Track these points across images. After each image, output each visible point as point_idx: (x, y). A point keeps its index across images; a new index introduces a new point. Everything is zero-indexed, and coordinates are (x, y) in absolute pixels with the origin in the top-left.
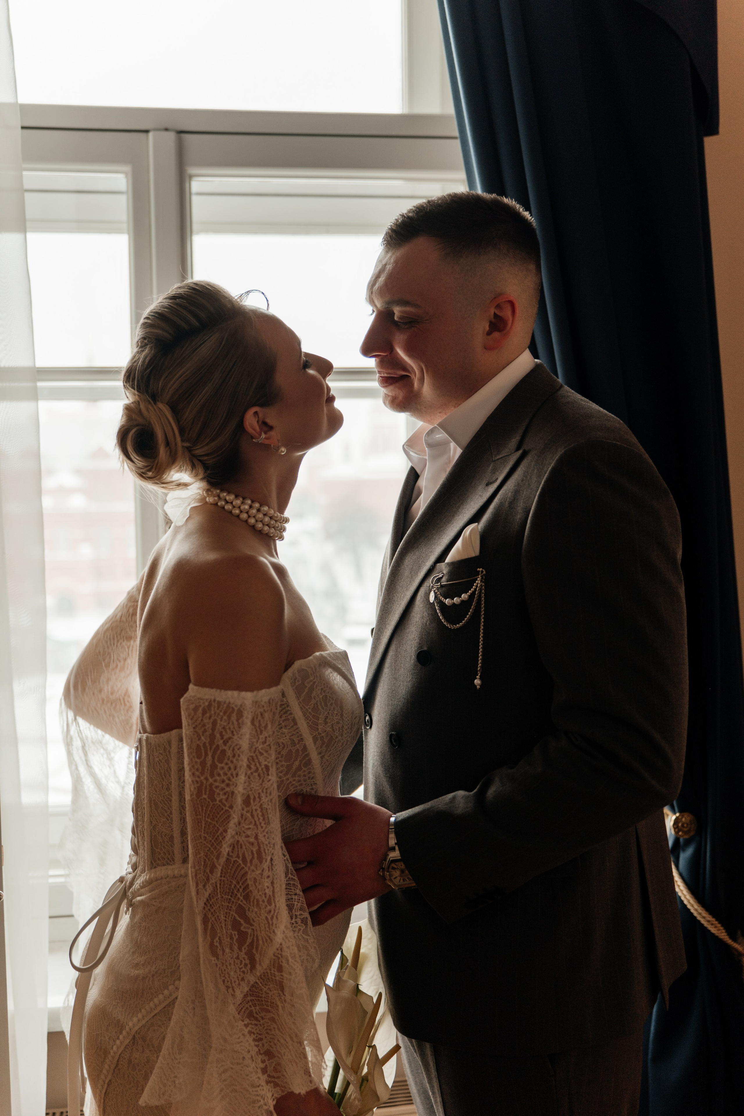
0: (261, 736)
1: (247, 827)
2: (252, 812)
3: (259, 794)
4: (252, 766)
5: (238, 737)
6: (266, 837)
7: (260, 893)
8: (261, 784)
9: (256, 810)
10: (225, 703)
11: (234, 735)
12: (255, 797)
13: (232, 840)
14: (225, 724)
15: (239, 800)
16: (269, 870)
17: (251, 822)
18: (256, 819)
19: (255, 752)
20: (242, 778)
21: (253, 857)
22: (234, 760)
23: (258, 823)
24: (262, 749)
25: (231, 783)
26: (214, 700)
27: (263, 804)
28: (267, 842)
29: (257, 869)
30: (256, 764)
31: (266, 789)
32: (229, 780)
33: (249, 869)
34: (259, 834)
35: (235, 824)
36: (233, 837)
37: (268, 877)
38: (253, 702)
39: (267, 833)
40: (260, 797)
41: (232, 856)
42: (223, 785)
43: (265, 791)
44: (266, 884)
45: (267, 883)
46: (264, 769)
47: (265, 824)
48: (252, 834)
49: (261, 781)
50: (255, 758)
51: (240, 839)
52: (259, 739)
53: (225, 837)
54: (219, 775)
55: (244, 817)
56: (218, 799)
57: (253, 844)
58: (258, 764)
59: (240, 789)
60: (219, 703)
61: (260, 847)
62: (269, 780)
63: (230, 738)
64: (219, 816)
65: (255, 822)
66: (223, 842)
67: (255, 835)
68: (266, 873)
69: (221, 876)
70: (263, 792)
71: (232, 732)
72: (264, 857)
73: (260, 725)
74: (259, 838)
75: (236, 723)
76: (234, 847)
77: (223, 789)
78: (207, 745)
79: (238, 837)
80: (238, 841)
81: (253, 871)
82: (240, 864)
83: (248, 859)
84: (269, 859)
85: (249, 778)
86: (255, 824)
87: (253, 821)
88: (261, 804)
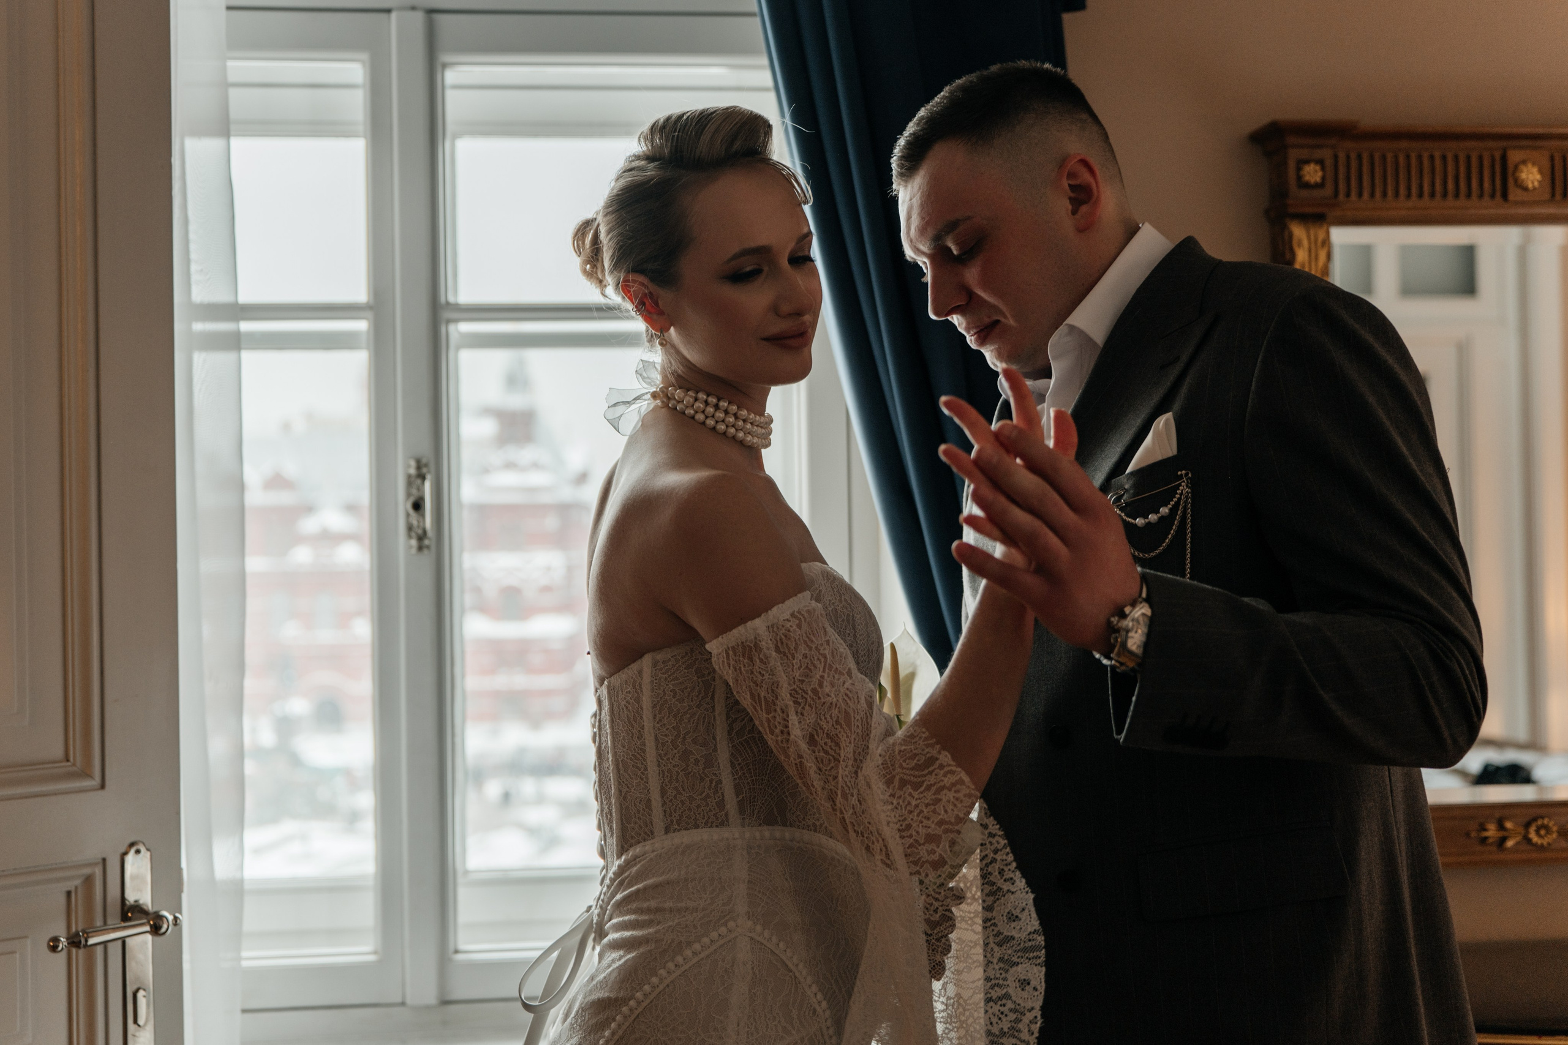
0: (794, 662)
2: (823, 749)
9: (826, 744)
14: (750, 668)
17: (829, 760)
18: (832, 753)
19: (795, 682)
20: (795, 719)
22: (780, 704)
24: (799, 676)
27: (829, 732)
30: (802, 696)
31: (825, 715)
32: (785, 729)
43: (824, 718)
46: (813, 695)
49: (815, 709)
50: (798, 689)
52: (793, 666)
55: (819, 759)
58: (804, 694)
60: (733, 648)
62: (824, 703)
63: (763, 682)
65: (833, 756)
70: (821, 720)
71: (763, 673)
73: (788, 649)
75: (761, 661)
85: (803, 714)
87: (831, 758)
88: (827, 734)
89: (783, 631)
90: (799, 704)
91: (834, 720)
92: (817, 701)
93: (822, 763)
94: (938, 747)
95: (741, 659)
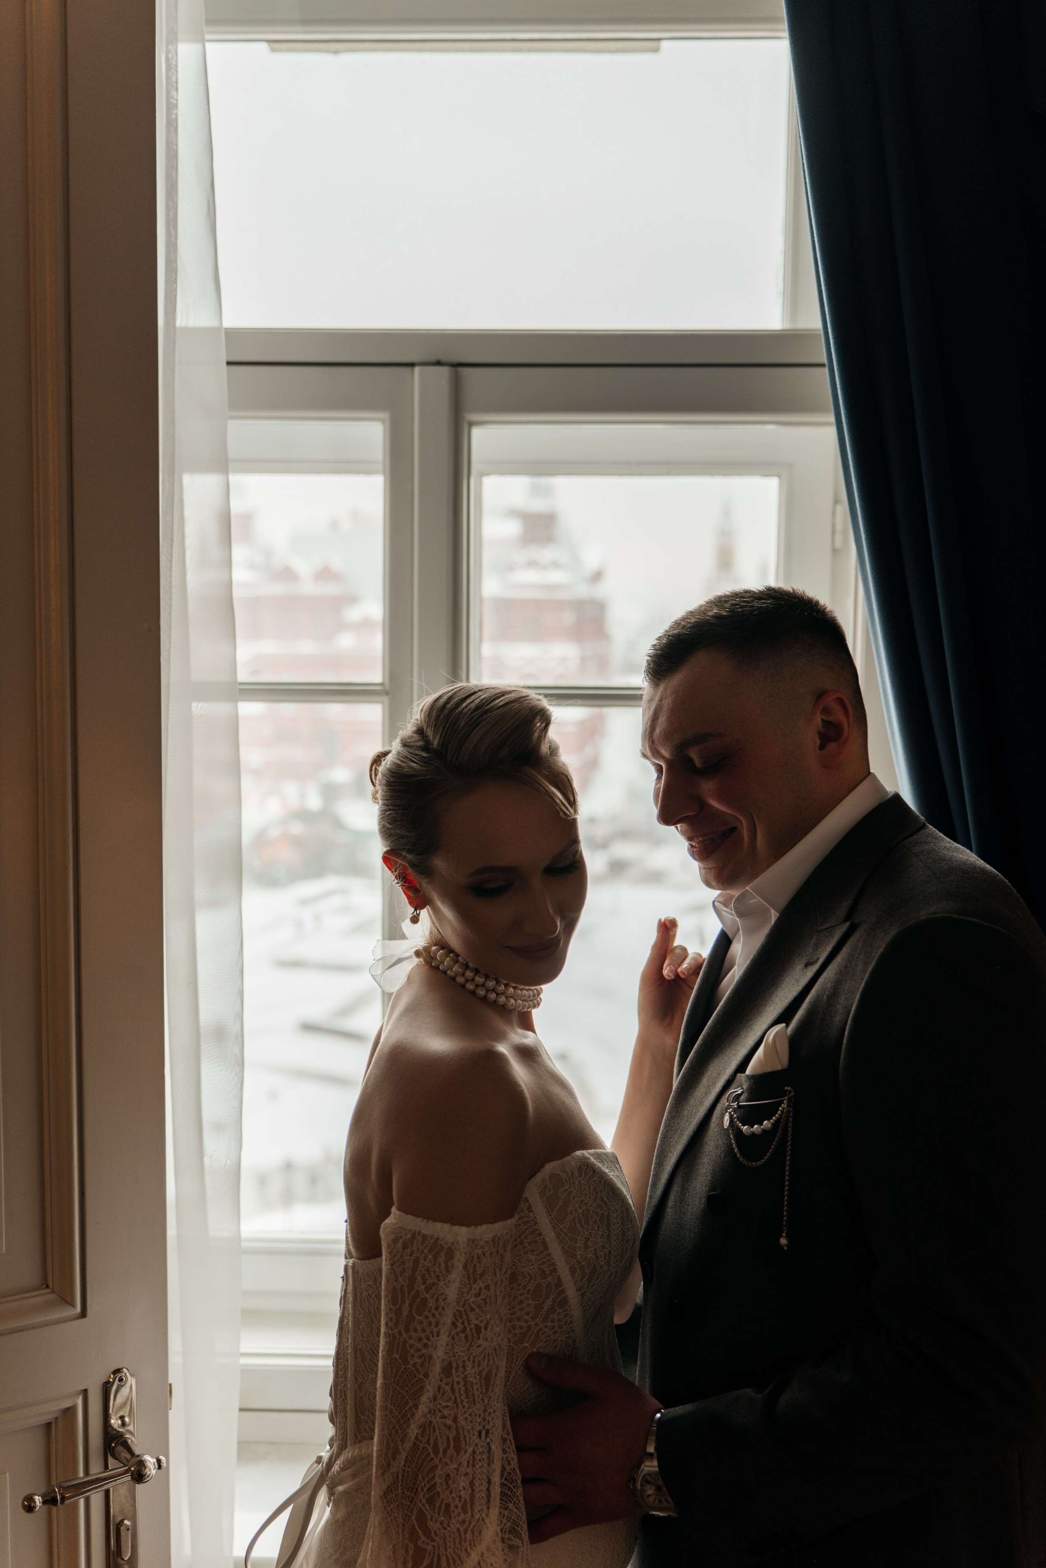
0: (474, 1286)
1: (444, 1404)
2: (452, 1385)
3: (464, 1361)
4: (459, 1324)
5: (445, 1284)
6: (468, 1421)
7: (453, 1495)
8: (468, 1350)
9: (458, 1383)
10: (432, 1237)
11: (439, 1280)
12: (458, 1365)
13: (423, 1420)
14: (429, 1265)
15: (438, 1368)
16: (468, 1466)
17: (450, 1399)
18: (457, 1395)
19: (464, 1306)
20: (444, 1339)
21: (448, 1446)
22: (437, 1314)
23: (459, 1400)
24: (473, 1303)
25: (430, 1343)
26: (419, 1233)
27: (468, 1376)
28: (469, 1428)
29: (452, 1463)
30: (463, 1322)
31: (474, 1357)
32: (428, 1338)
33: (440, 1461)
34: (459, 1416)
35: (428, 1398)
36: (425, 1416)
37: (466, 1474)
38: (469, 1240)
39: (470, 1415)
40: (464, 1366)
41: (421, 1442)
42: (419, 1345)
43: (472, 1359)
44: (462, 1484)
45: (463, 1482)
46: (474, 1330)
47: (468, 1402)
48: (450, 1414)
49: (468, 1344)
51: (433, 1420)
53: (414, 1414)
54: (416, 1330)
55: (441, 1390)
56: (411, 1362)
57: (449, 1428)
58: (466, 1323)
59: (439, 1354)
60: (425, 1237)
61: (458, 1433)
62: (480, 1346)
63: (434, 1284)
64: (410, 1385)
65: (456, 1398)
66: (411, 1421)
67: (453, 1415)
68: (463, 1469)
69: (405, 1466)
70: (469, 1360)
71: (438, 1276)
72: (463, 1446)
73: (475, 1271)
74: (459, 1420)
75: (443, 1265)
76: (425, 1429)
77: (418, 1350)
78: (405, 1288)
79: (431, 1417)
80: (431, 1422)
81: (447, 1464)
82: (429, 1453)
83: (442, 1446)
84: (470, 1450)
85: (453, 1339)
86: (455, 1402)
87: (453, 1398)
88: (466, 1376)
90: (456, 1327)
91: (480, 1369)
92: (475, 1340)
93: (442, 1395)
95: (426, 1251)
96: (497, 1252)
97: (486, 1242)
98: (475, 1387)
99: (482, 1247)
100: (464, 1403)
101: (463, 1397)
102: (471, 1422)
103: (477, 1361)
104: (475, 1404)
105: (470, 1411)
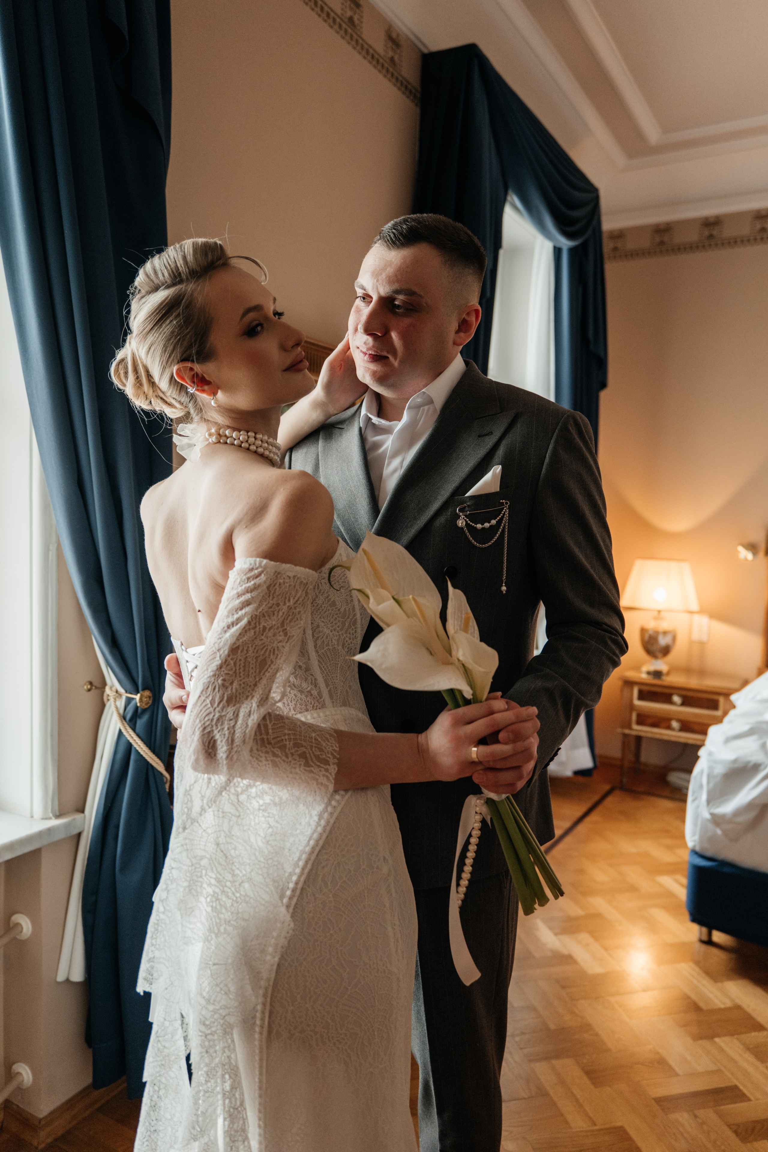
4: (252, 623)
8: (253, 640)
9: (240, 660)
17: (232, 669)
18: (238, 669)
23: (238, 671)
28: (241, 691)
29: (224, 709)
30: (256, 623)
31: (256, 646)
34: (236, 681)
39: (244, 683)
40: (247, 650)
43: (254, 647)
46: (261, 629)
47: (244, 675)
55: (229, 661)
57: (228, 686)
58: (257, 623)
61: (232, 692)
62: (262, 640)
65: (236, 670)
70: (252, 646)
73: (275, 592)
87: (234, 669)
88: (246, 657)
89: (282, 581)
91: (257, 655)
94: (337, 761)
96: (295, 586)
97: (288, 576)
98: (251, 666)
99: (284, 578)
100: (241, 675)
101: (241, 670)
102: (243, 688)
103: (257, 649)
104: (248, 677)
105: (244, 681)
